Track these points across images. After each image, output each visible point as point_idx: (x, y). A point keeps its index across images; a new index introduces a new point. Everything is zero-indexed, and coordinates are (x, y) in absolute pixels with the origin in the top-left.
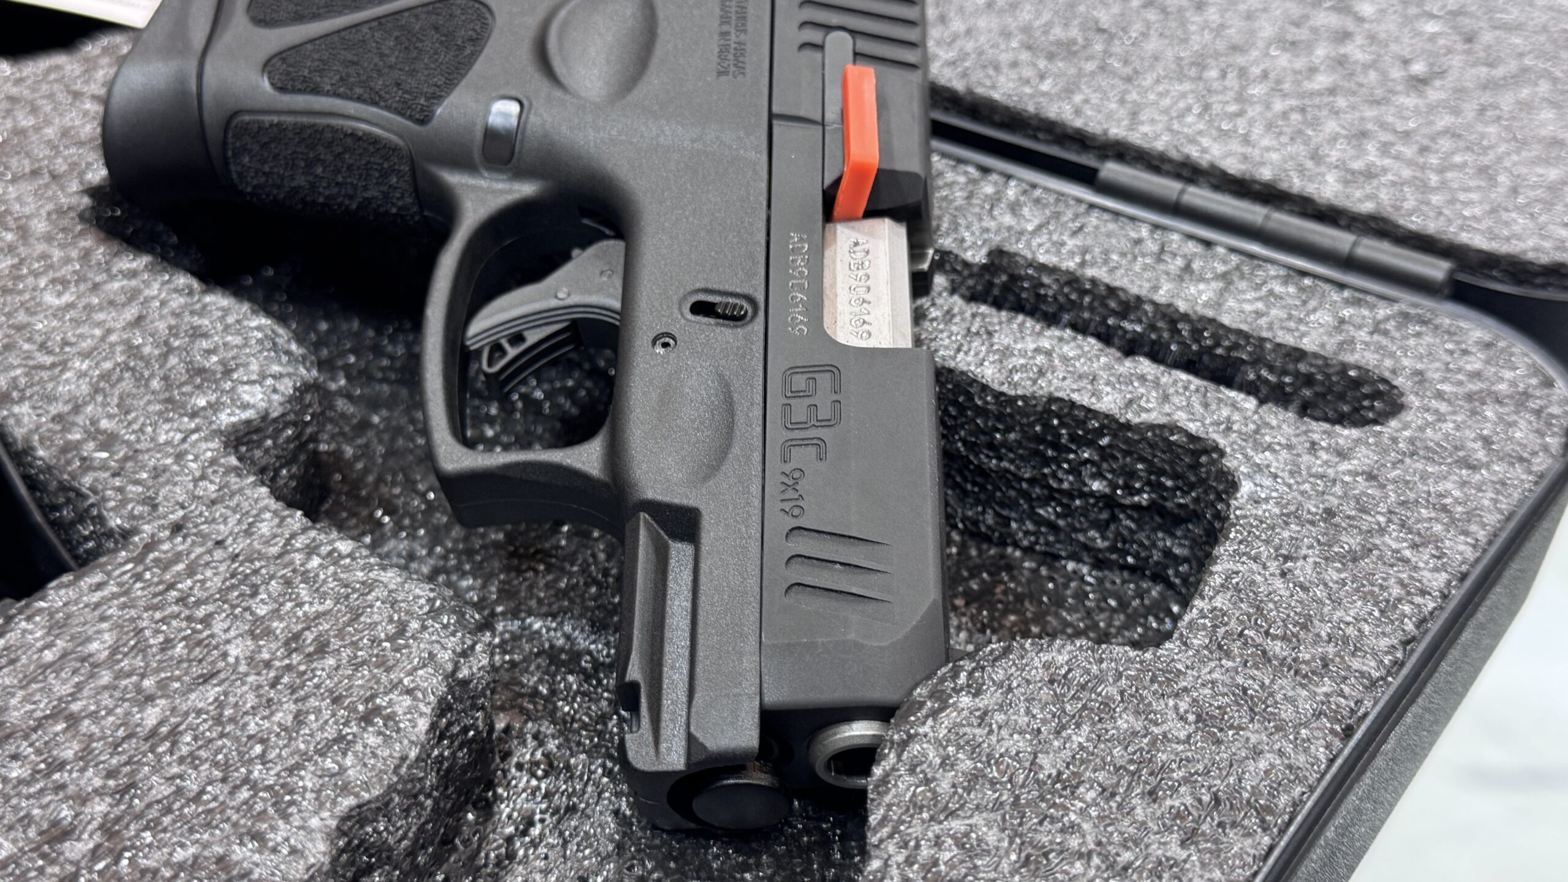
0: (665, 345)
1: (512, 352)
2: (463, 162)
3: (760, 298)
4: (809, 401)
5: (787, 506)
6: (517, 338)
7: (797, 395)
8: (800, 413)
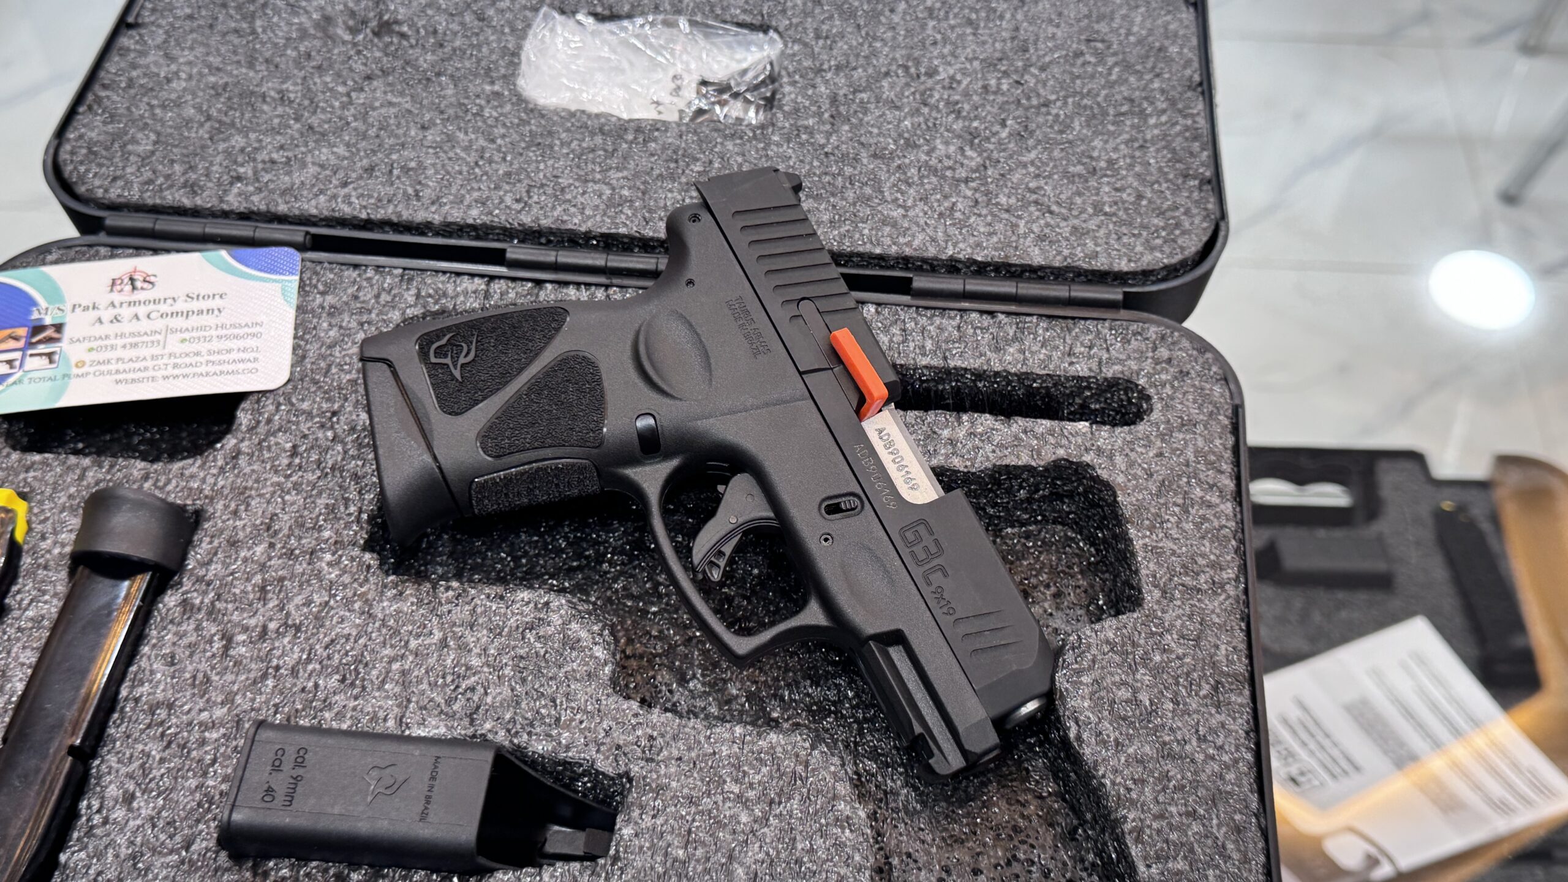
0: (826, 540)
1: (722, 562)
2: (630, 461)
3: (859, 491)
4: (921, 545)
5: (945, 610)
6: (721, 554)
7: (912, 544)
8: (922, 556)
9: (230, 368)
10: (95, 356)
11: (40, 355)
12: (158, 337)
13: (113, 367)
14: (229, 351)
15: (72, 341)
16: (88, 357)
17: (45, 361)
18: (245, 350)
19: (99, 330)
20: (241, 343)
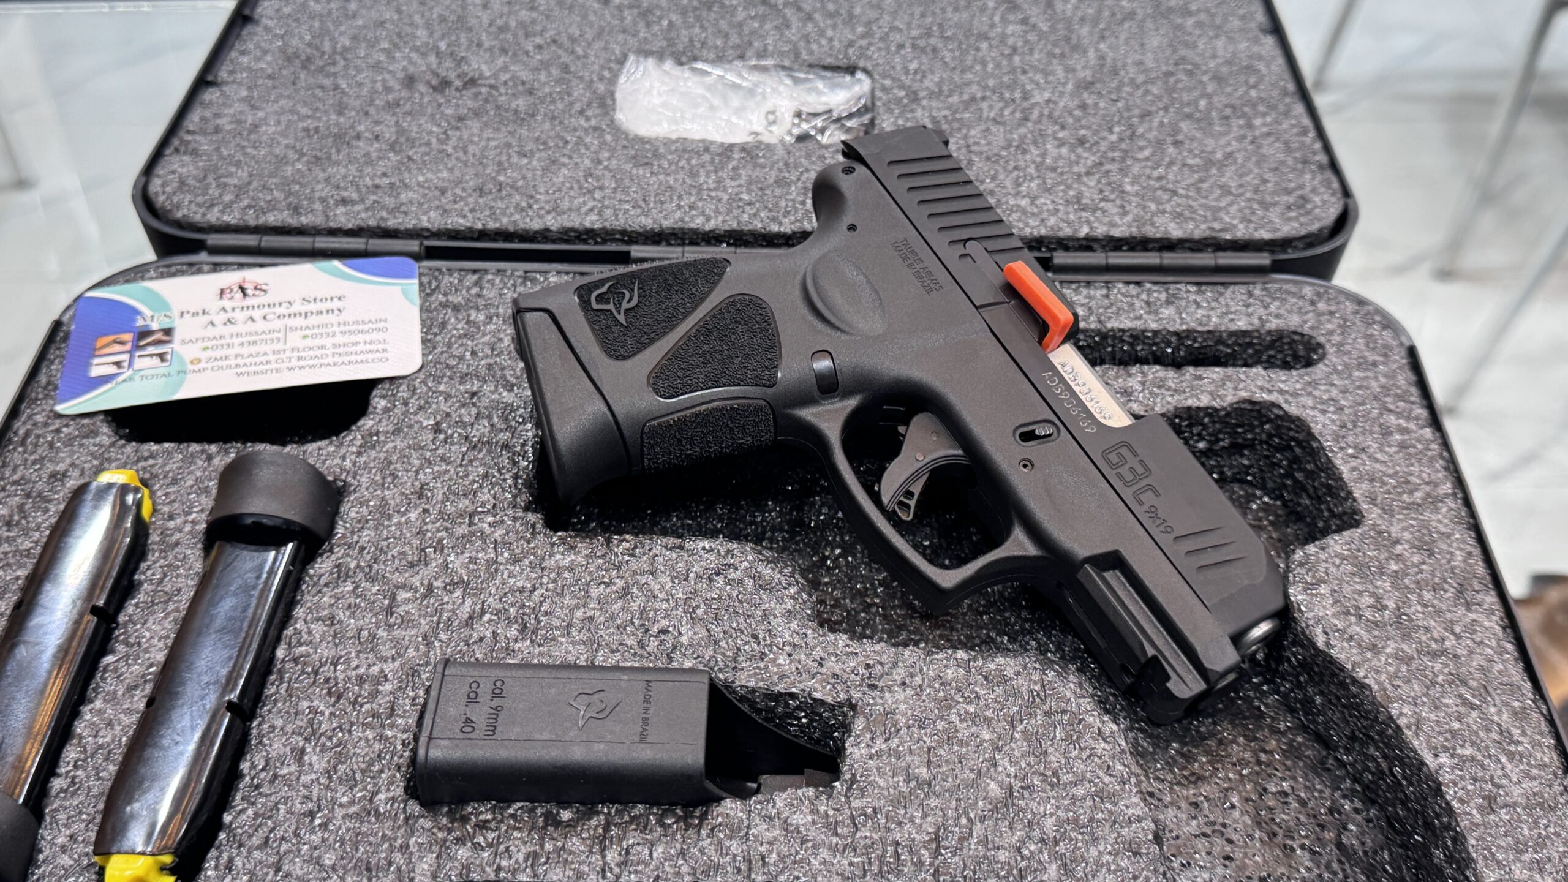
0: (1025, 466)
1: (912, 503)
2: (807, 400)
3: (1052, 417)
4: (1127, 467)
5: (1162, 528)
6: (909, 494)
7: (1117, 466)
8: (1129, 477)
9: (359, 358)
10: (209, 353)
11: (151, 355)
12: (276, 335)
13: (232, 362)
14: (356, 344)
15: (183, 342)
16: (204, 355)
17: (156, 361)
18: (371, 343)
19: (211, 332)
20: (368, 337)
